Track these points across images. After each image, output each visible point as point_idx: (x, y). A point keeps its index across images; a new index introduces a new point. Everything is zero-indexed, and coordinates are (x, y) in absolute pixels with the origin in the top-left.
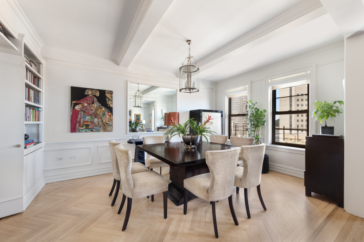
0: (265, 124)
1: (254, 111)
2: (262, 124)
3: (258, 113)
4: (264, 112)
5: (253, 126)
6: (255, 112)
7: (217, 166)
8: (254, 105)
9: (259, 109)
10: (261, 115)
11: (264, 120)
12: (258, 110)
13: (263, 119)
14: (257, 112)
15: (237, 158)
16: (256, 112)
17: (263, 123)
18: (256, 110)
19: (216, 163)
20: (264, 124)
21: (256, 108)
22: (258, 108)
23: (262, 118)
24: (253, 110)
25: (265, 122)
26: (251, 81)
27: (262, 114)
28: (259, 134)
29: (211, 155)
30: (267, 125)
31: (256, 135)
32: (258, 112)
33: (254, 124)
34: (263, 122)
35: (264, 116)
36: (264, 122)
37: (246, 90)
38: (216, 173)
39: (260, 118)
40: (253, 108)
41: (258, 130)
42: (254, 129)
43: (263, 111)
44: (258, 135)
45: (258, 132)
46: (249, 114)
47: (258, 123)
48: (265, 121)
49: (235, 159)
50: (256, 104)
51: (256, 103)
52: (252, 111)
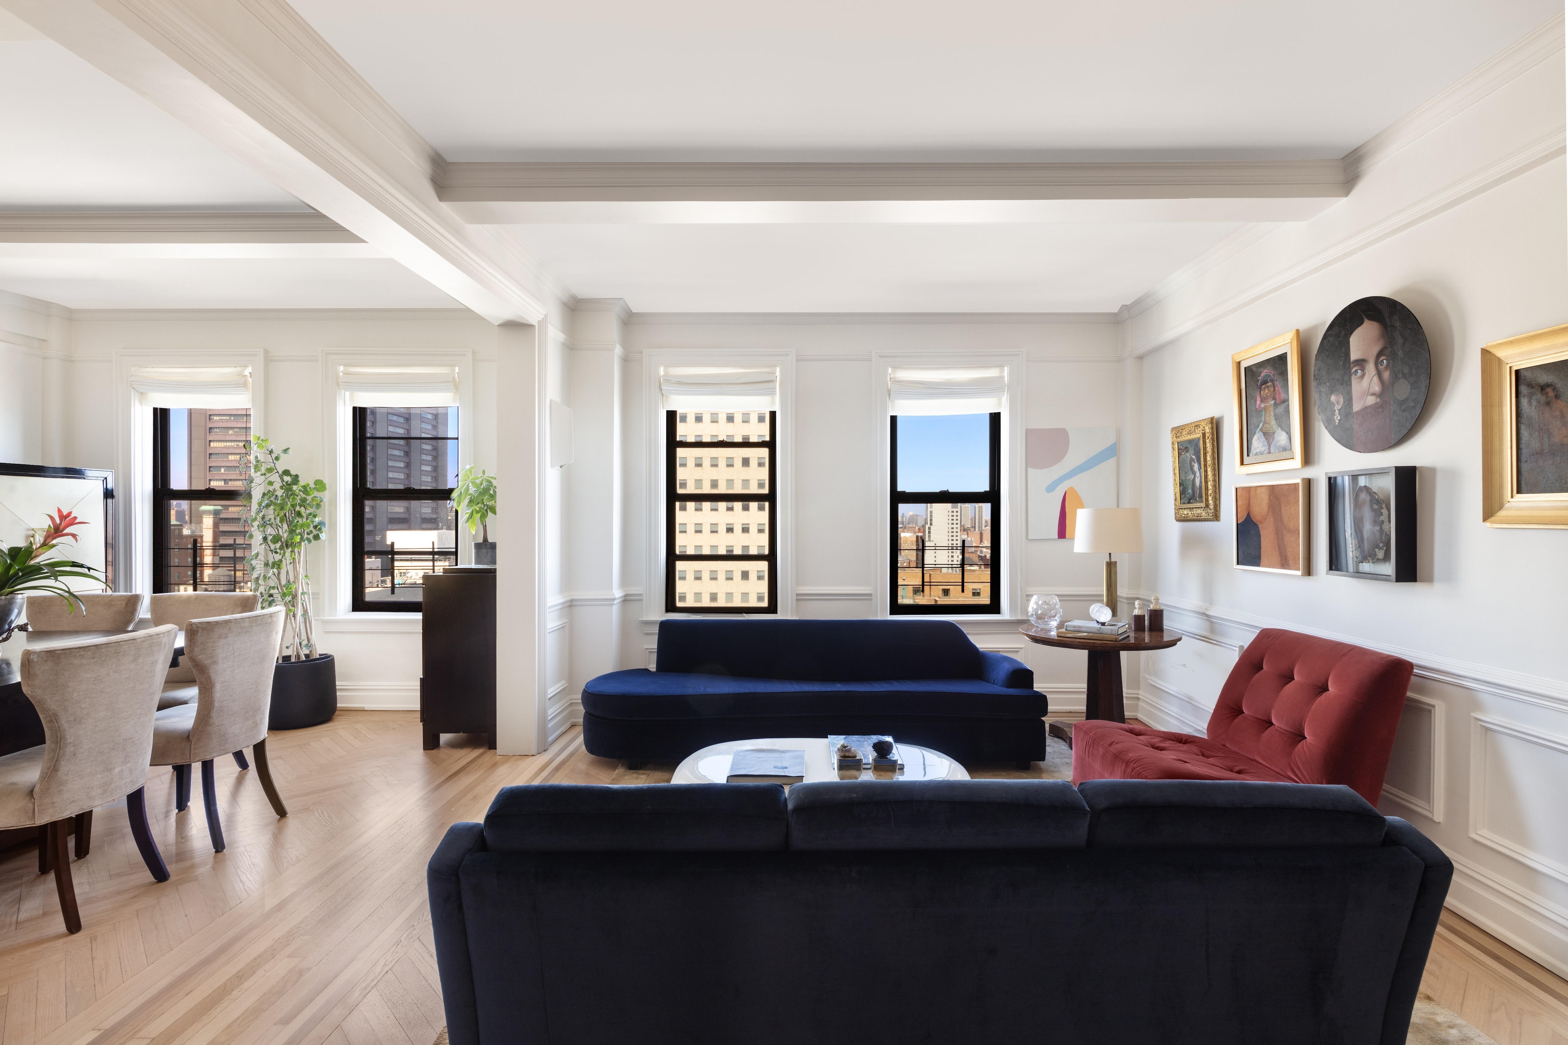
0: (323, 536)
1: (278, 484)
2: (311, 536)
3: (294, 494)
4: (318, 490)
5: (273, 547)
6: (281, 488)
7: (75, 694)
8: (277, 458)
9: (297, 476)
10: (304, 500)
11: (317, 520)
12: (296, 479)
13: (315, 516)
14: (291, 490)
15: (160, 661)
16: (287, 488)
17: (315, 532)
18: (287, 479)
19: (70, 684)
20: (317, 537)
21: (286, 472)
22: (293, 473)
23: (310, 514)
24: (275, 478)
25: (320, 529)
26: (266, 352)
27: (309, 498)
28: (296, 577)
29: (46, 661)
30: (333, 539)
31: (284, 582)
32: (295, 487)
33: (276, 539)
34: (315, 527)
35: (318, 506)
36: (318, 527)
37: (245, 385)
38: (71, 719)
39: (299, 514)
40: (270, 470)
41: (293, 562)
42: (278, 557)
43: (312, 486)
44: (292, 580)
45: (295, 568)
46: (257, 494)
47: (292, 532)
48: (322, 523)
49: (154, 663)
50: (283, 456)
51: (286, 451)
52: (271, 483)
